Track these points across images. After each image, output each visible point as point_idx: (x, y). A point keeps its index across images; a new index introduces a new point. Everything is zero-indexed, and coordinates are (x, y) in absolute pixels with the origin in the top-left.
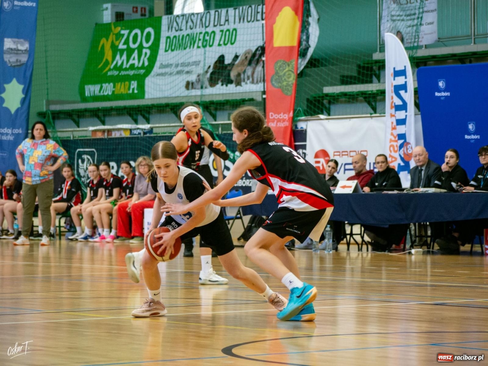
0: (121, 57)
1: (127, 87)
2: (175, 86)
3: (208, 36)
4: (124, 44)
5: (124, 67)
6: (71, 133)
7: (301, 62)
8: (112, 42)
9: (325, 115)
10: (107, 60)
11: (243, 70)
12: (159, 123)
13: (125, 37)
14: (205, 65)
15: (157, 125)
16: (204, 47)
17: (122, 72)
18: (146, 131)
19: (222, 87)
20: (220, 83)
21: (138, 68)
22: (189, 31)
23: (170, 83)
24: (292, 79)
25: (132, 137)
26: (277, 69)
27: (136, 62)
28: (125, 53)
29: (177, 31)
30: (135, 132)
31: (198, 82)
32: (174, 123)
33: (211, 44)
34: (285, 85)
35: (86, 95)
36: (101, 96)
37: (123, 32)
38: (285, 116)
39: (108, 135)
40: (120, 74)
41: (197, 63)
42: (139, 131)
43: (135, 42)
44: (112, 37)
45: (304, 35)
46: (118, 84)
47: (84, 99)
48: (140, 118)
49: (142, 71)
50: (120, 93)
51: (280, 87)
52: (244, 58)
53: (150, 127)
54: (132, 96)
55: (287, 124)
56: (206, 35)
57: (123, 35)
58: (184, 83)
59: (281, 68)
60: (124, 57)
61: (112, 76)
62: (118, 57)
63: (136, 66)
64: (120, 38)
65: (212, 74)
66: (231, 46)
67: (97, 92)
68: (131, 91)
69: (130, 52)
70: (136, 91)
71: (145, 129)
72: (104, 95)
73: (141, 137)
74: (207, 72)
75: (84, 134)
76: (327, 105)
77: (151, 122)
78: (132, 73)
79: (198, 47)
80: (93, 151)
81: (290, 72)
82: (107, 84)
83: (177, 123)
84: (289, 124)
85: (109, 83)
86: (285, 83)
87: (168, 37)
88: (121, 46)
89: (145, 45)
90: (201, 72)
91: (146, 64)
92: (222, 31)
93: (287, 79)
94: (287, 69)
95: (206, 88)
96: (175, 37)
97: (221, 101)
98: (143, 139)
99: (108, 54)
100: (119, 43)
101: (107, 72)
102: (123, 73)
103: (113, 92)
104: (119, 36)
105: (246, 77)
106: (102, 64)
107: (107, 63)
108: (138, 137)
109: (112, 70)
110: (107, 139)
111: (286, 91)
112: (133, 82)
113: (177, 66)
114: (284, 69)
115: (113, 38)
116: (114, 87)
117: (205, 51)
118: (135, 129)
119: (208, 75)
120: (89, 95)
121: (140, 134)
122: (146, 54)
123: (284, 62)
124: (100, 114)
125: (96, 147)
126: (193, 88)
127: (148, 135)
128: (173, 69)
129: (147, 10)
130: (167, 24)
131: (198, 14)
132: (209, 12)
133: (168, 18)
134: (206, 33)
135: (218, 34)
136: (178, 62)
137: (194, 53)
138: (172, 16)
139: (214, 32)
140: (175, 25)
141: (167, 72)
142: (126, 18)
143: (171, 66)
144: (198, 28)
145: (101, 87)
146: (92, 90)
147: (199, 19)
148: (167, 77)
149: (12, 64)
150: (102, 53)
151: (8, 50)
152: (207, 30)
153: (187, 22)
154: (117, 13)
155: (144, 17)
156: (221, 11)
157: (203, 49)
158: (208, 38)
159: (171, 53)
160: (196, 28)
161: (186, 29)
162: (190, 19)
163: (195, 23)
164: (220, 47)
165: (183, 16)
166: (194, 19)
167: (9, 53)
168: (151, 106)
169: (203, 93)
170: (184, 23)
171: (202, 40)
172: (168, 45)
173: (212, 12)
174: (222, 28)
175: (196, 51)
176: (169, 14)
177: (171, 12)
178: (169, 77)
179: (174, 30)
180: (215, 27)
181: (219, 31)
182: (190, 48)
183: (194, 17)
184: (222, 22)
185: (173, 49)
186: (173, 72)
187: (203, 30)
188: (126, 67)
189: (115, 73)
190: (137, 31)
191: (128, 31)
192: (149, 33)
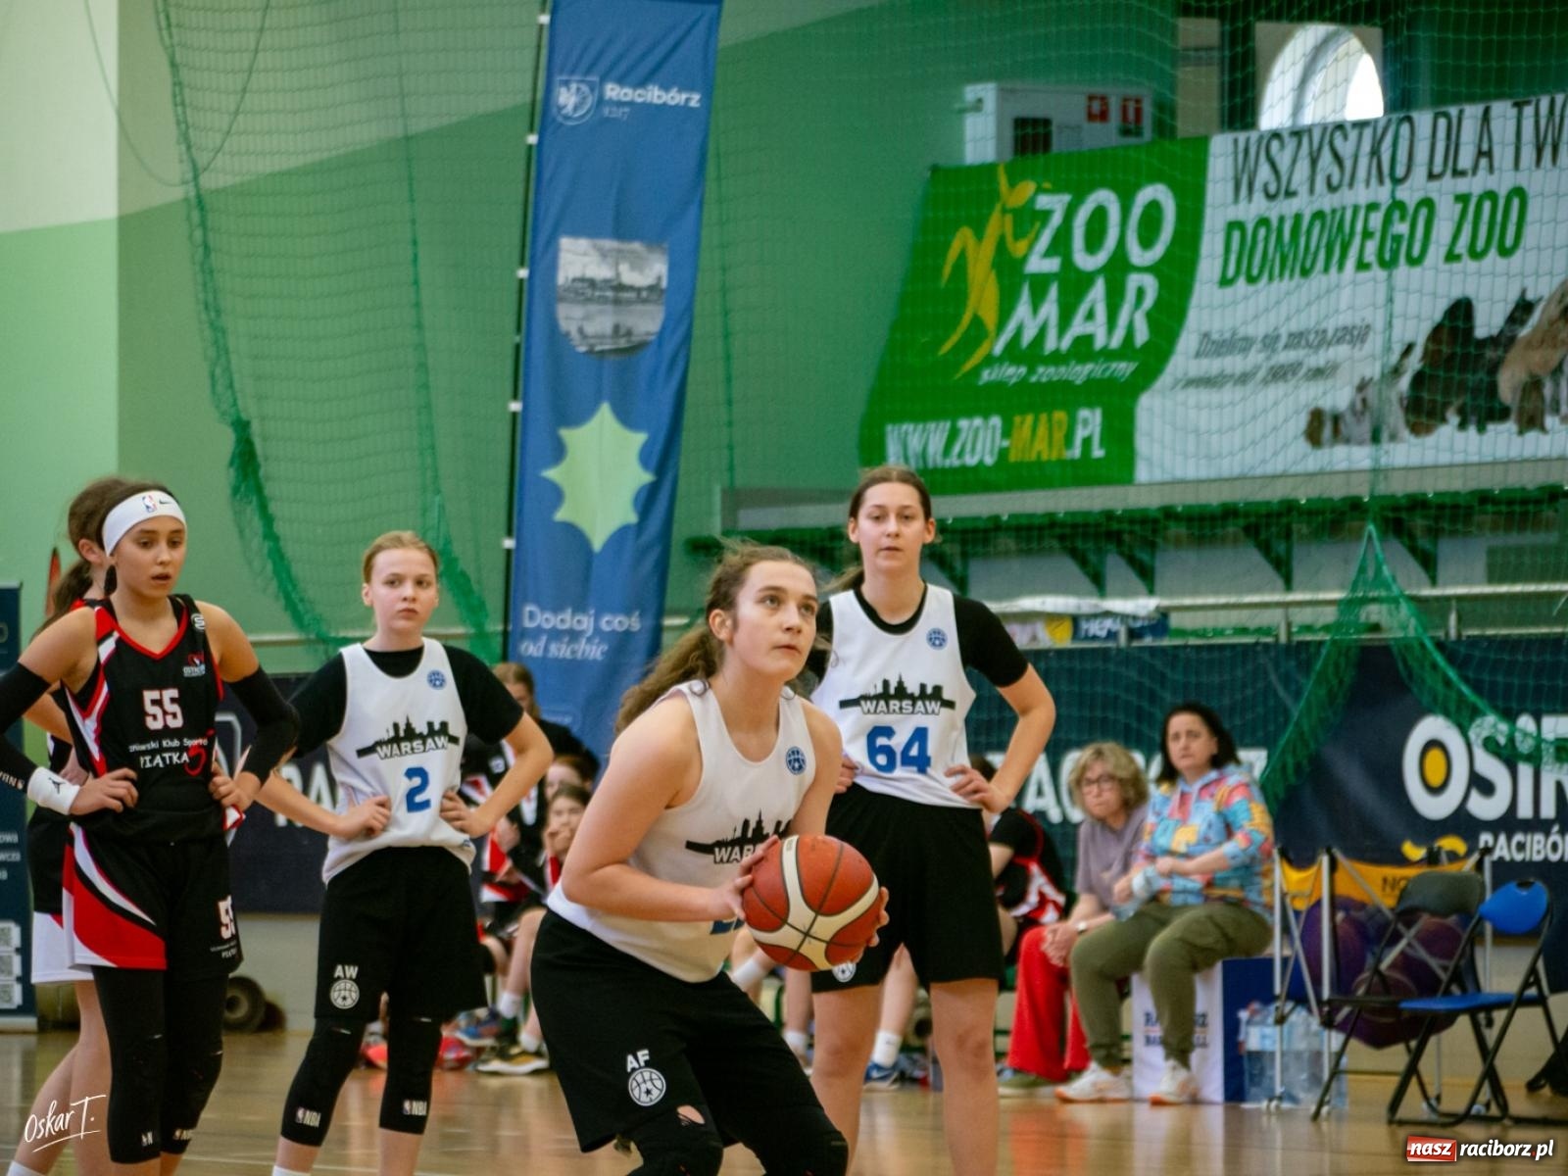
0: (1035, 308)
1: (1059, 436)
2: (1264, 436)
4: (1048, 253)
5: (1050, 344)
8: (1001, 246)
10: (977, 321)
11: (1554, 364)
12: (1195, 592)
13: (1056, 220)
14: (1388, 349)
15: (1187, 601)
16: (1388, 264)
17: (1041, 370)
18: (1138, 624)
19: (1460, 436)
20: (1454, 419)
21: (1108, 354)
22: (1326, 202)
23: (1243, 424)
25: (1082, 651)
27: (1098, 330)
28: (1053, 292)
29: (1272, 197)
30: (1095, 628)
31: (1363, 413)
32: (1258, 590)
33: (1416, 252)
36: (954, 471)
37: (1044, 201)
40: (1034, 378)
41: (1354, 335)
42: (1109, 623)
43: (1093, 242)
44: (997, 224)
46: (1022, 423)
48: (1115, 567)
49: (1124, 368)
50: (1033, 457)
52: (1555, 312)
53: (1158, 608)
54: (1082, 473)
56: (1397, 215)
57: (1046, 215)
58: (1302, 421)
60: (1050, 309)
61: (998, 386)
62: (1023, 309)
63: (1100, 342)
64: (1032, 224)
65: (1418, 380)
66: (1501, 263)
67: (935, 455)
68: (1076, 452)
69: (1074, 285)
70: (1098, 453)
71: (1135, 618)
72: (965, 468)
73: (1119, 650)
74: (1397, 371)
77: (1158, 584)
78: (1081, 373)
79: (1362, 266)
82: (978, 421)
83: (1273, 590)
85: (986, 416)
87: (1234, 225)
88: (1039, 263)
89: (1137, 255)
90: (1374, 370)
91: (1142, 335)
92: (1463, 199)
95: (1393, 438)
96: (1264, 222)
97: (1457, 494)
98: (1126, 657)
99: (983, 295)
100: (1031, 247)
101: (976, 371)
102: (1045, 373)
103: (1003, 454)
104: (1029, 219)
105: (1563, 392)
106: (954, 338)
107: (977, 332)
108: (1106, 651)
109: (1000, 360)
112: (1084, 413)
113: (1270, 342)
115: (1002, 226)
116: (1007, 433)
117: (1391, 289)
118: (1095, 616)
119: (1404, 383)
121: (1112, 635)
122: (1140, 293)
124: (950, 549)
126: (1337, 435)
127: (1148, 641)
128: (1255, 357)
129: (1148, 109)
130: (1230, 173)
131: (1361, 125)
132: (1409, 119)
133: (1236, 141)
134: (1397, 205)
135: (1447, 213)
136: (1276, 329)
137: (1346, 294)
138: (1254, 135)
139: (1427, 203)
140: (1264, 173)
141: (1228, 371)
142: (1058, 143)
143: (1245, 344)
144: (1360, 184)
145: (954, 434)
146: (915, 444)
147: (1366, 147)
148: (1228, 394)
149: (592, 346)
150: (959, 290)
151: (580, 285)
152: (1404, 194)
153: (1314, 162)
154: (1020, 123)
155: (1132, 140)
156: (1461, 112)
157: (1381, 274)
158: (1401, 228)
159: (1246, 298)
160: (1351, 185)
161: (1312, 191)
162: (1326, 150)
163: (1348, 164)
164: (1456, 266)
165: (1297, 133)
166: (1346, 149)
167: (582, 298)
168: (1159, 515)
169: (1383, 461)
170: (1303, 166)
171: (1378, 236)
172: (1233, 258)
173: (1423, 119)
174: (1462, 185)
175: (1354, 283)
176: (1238, 125)
177: (1249, 120)
178: (1239, 392)
179: (1259, 196)
180: (1434, 185)
181: (1451, 198)
182: (1326, 270)
183: (1346, 137)
184: (1465, 161)
185: (1255, 272)
186: (1255, 374)
187: (1383, 194)
188: (1057, 351)
189: (1012, 372)
190: (1106, 197)
191: (1067, 198)
192: (1153, 209)
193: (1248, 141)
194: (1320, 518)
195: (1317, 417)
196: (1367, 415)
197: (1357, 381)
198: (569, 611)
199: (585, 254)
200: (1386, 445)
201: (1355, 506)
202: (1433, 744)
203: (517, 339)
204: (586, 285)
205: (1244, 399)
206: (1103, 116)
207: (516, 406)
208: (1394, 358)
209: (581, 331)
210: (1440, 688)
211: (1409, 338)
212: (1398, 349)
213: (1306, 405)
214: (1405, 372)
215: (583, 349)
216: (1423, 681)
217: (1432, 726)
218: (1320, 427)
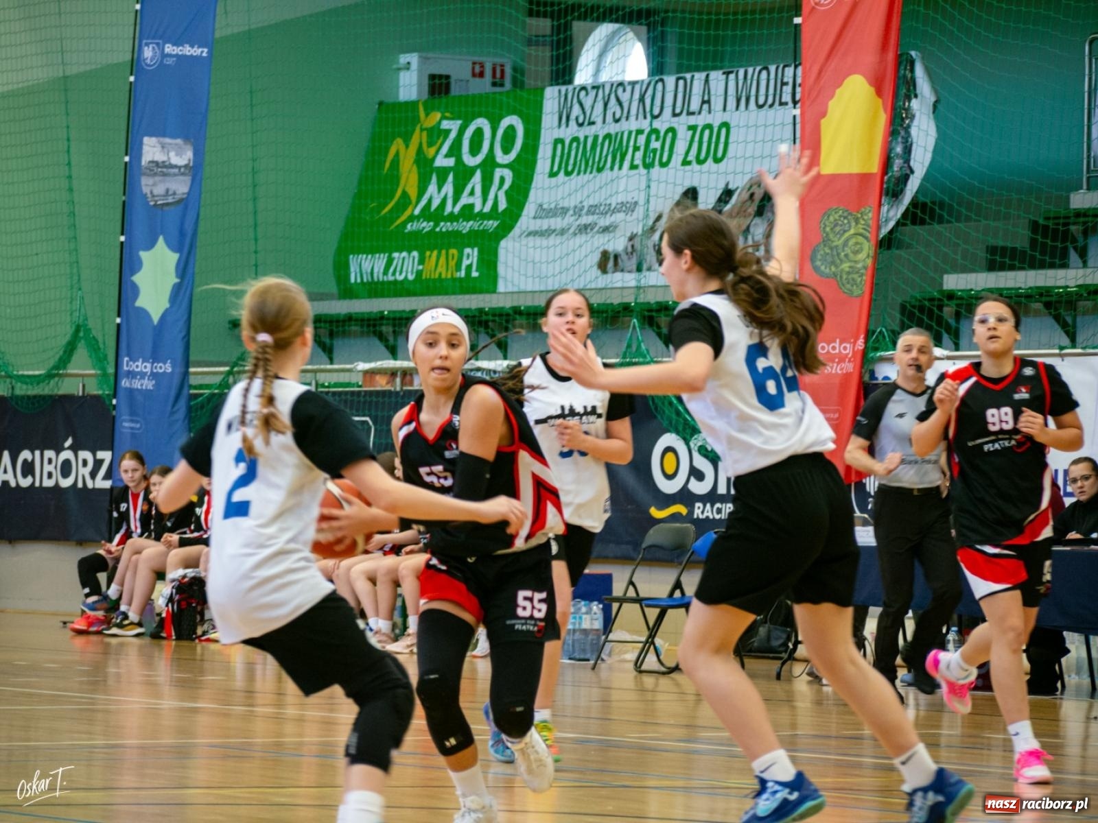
0: (440, 187)
1: (452, 263)
2: (573, 265)
3: (657, 139)
4: (449, 154)
5: (449, 208)
6: (313, 374)
7: (888, 211)
8: (420, 150)
9: (946, 349)
10: (405, 193)
11: (744, 227)
13: (453, 135)
14: (647, 216)
16: (648, 166)
17: (442, 224)
21: (482, 216)
22: (613, 128)
23: (561, 258)
24: (865, 255)
26: (828, 229)
27: (477, 201)
28: (451, 178)
29: (581, 125)
31: (632, 253)
33: (665, 159)
34: (847, 269)
35: (353, 280)
36: (390, 282)
37: (445, 125)
38: (845, 348)
39: (403, 384)
40: (438, 229)
41: (629, 207)
43: (475, 149)
44: (418, 137)
45: (897, 143)
46: (430, 256)
47: (347, 291)
49: (492, 224)
50: (437, 276)
51: (835, 275)
52: (746, 196)
53: (508, 366)
54: (466, 286)
55: (849, 367)
56: (654, 137)
57: (448, 132)
58: (596, 257)
59: (838, 229)
60: (448, 188)
61: (416, 234)
62: (432, 188)
63: (477, 209)
64: (438, 138)
66: (714, 167)
67: (379, 274)
68: (463, 273)
69: (463, 175)
70: (475, 274)
71: (495, 372)
72: (396, 282)
74: (652, 229)
75: (344, 378)
76: (952, 322)
77: (509, 352)
78: (466, 226)
79: (633, 167)
80: (366, 422)
81: (860, 239)
82: (404, 254)
84: (854, 368)
85: (409, 251)
86: (846, 266)
87: (559, 141)
88: (441, 161)
89: (500, 158)
90: (639, 229)
91: (503, 205)
92: (693, 128)
93: (851, 255)
94: (852, 231)
95: (649, 269)
96: (576, 139)
99: (409, 179)
100: (438, 152)
101: (405, 223)
102: (445, 226)
103: (419, 273)
104: (437, 134)
105: (750, 242)
106: (391, 204)
107: (405, 201)
109: (418, 217)
110: (402, 393)
111: (848, 286)
112: (468, 250)
113: (578, 211)
114: (845, 231)
115: (421, 139)
116: (422, 261)
117: (649, 180)
120: (359, 280)
122: (502, 180)
123: (845, 214)
124: (387, 329)
125: (373, 413)
126: (616, 267)
128: (569, 219)
129: (508, 71)
130: (556, 109)
131: (633, 84)
132: (662, 80)
133: (560, 91)
134: (655, 131)
135: (683, 136)
136: (581, 202)
137: (623, 182)
138: (570, 88)
139: (672, 130)
140: (576, 110)
141: (553, 228)
142: (455, 90)
143: (564, 211)
144: (632, 118)
145: (390, 261)
146: (367, 266)
147: (637, 96)
148: (552, 240)
149: (156, 201)
150: (394, 176)
151: (151, 165)
152: (657, 124)
153: (606, 105)
154: (432, 77)
155: (498, 89)
156: (693, 76)
157: (642, 171)
158: (655, 145)
159: (564, 183)
160: (627, 118)
161: (604, 122)
162: (613, 97)
163: (626, 105)
164: (688, 168)
165: (596, 87)
166: (625, 97)
167: (152, 173)
168: (511, 312)
169: (643, 282)
170: (599, 106)
171: (642, 148)
172: (557, 160)
173: (670, 80)
174: (692, 120)
175: (628, 177)
176: (560, 81)
177: (567, 78)
178: (559, 240)
179: (573, 123)
180: (676, 119)
181: (685, 127)
182: (612, 168)
183: (624, 90)
184: (695, 106)
185: (570, 168)
186: (569, 229)
187: (645, 124)
188: (452, 213)
189: (427, 226)
190: (482, 123)
191: (459, 122)
192: (511, 129)
193: (567, 90)
194: (604, 315)
195: (605, 255)
196: (634, 254)
197: (628, 235)
198: (141, 360)
199: (154, 147)
200: (645, 273)
201: (626, 308)
202: (669, 449)
203: (124, 198)
204: (154, 165)
205: (561, 243)
206: (481, 75)
207: (122, 238)
208: (650, 222)
209: (151, 192)
210: (674, 416)
211: (659, 209)
212: (653, 217)
213: (598, 248)
214: (657, 229)
215: (152, 203)
216: (664, 412)
217: (668, 439)
218: (607, 262)
